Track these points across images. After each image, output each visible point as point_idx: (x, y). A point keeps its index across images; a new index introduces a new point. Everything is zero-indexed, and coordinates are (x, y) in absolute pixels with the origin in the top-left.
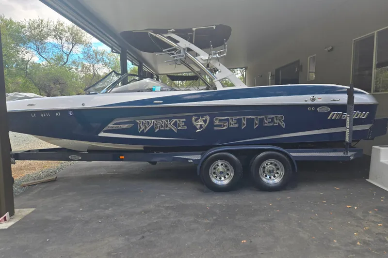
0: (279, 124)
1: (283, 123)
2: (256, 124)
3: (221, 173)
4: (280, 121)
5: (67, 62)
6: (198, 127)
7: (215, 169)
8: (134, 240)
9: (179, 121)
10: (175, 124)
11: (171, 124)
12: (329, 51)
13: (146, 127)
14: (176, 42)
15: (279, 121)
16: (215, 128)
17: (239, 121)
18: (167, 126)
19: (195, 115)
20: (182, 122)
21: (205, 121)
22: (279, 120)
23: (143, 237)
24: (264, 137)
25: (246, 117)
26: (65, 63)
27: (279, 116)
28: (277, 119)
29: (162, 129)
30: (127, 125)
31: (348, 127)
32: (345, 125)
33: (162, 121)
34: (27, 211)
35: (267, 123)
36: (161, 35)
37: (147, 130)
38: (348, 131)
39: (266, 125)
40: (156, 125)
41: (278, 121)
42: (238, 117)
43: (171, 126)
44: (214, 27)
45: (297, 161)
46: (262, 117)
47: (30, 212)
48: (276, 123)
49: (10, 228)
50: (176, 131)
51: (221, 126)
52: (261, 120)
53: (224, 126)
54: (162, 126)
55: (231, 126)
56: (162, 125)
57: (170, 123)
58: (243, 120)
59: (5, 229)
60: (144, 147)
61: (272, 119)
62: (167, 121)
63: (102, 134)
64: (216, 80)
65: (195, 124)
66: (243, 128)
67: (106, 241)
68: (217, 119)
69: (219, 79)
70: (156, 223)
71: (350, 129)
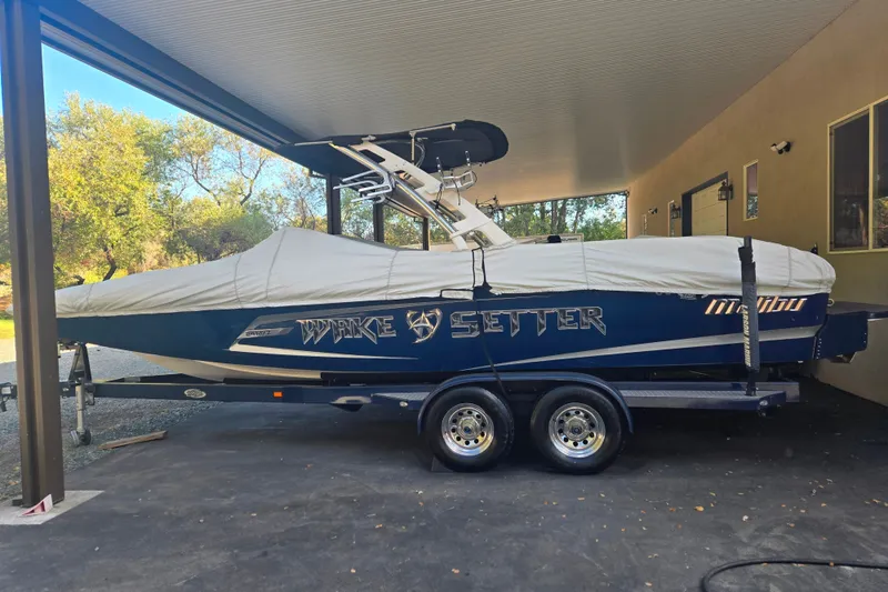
0: (592, 325)
1: (602, 324)
2: (542, 326)
3: (467, 430)
4: (596, 320)
5: (249, 195)
6: (418, 332)
7: (455, 421)
8: (245, 557)
9: (381, 320)
10: (373, 327)
11: (366, 326)
12: (780, 152)
13: (316, 334)
14: (378, 159)
15: (593, 319)
16: (455, 336)
17: (504, 320)
18: (357, 332)
19: (413, 309)
20: (387, 322)
21: (433, 321)
22: (592, 317)
23: (265, 554)
24: (559, 353)
25: (519, 312)
26: (246, 198)
27: (591, 310)
28: (587, 315)
29: (348, 337)
30: (281, 329)
31: (746, 332)
32: (741, 330)
33: (347, 321)
34: (87, 495)
35: (565, 325)
36: (349, 148)
37: (319, 339)
38: (746, 341)
39: (563, 328)
40: (337, 328)
41: (591, 321)
42: (501, 312)
43: (365, 332)
44: (453, 126)
45: (631, 409)
46: (553, 310)
47: (92, 496)
48: (586, 324)
49: (46, 525)
50: (375, 342)
51: (465, 330)
52: (552, 318)
53: (473, 330)
54: (347, 332)
55: (488, 330)
56: (346, 329)
57: (363, 326)
58: (511, 317)
59: (37, 526)
60: (322, 374)
61: (576, 315)
62: (357, 321)
63: (236, 348)
64: (455, 234)
65: (412, 325)
66: (513, 335)
67: (195, 558)
68: (457, 316)
69: (461, 232)
70: (305, 528)
71: (752, 337)
